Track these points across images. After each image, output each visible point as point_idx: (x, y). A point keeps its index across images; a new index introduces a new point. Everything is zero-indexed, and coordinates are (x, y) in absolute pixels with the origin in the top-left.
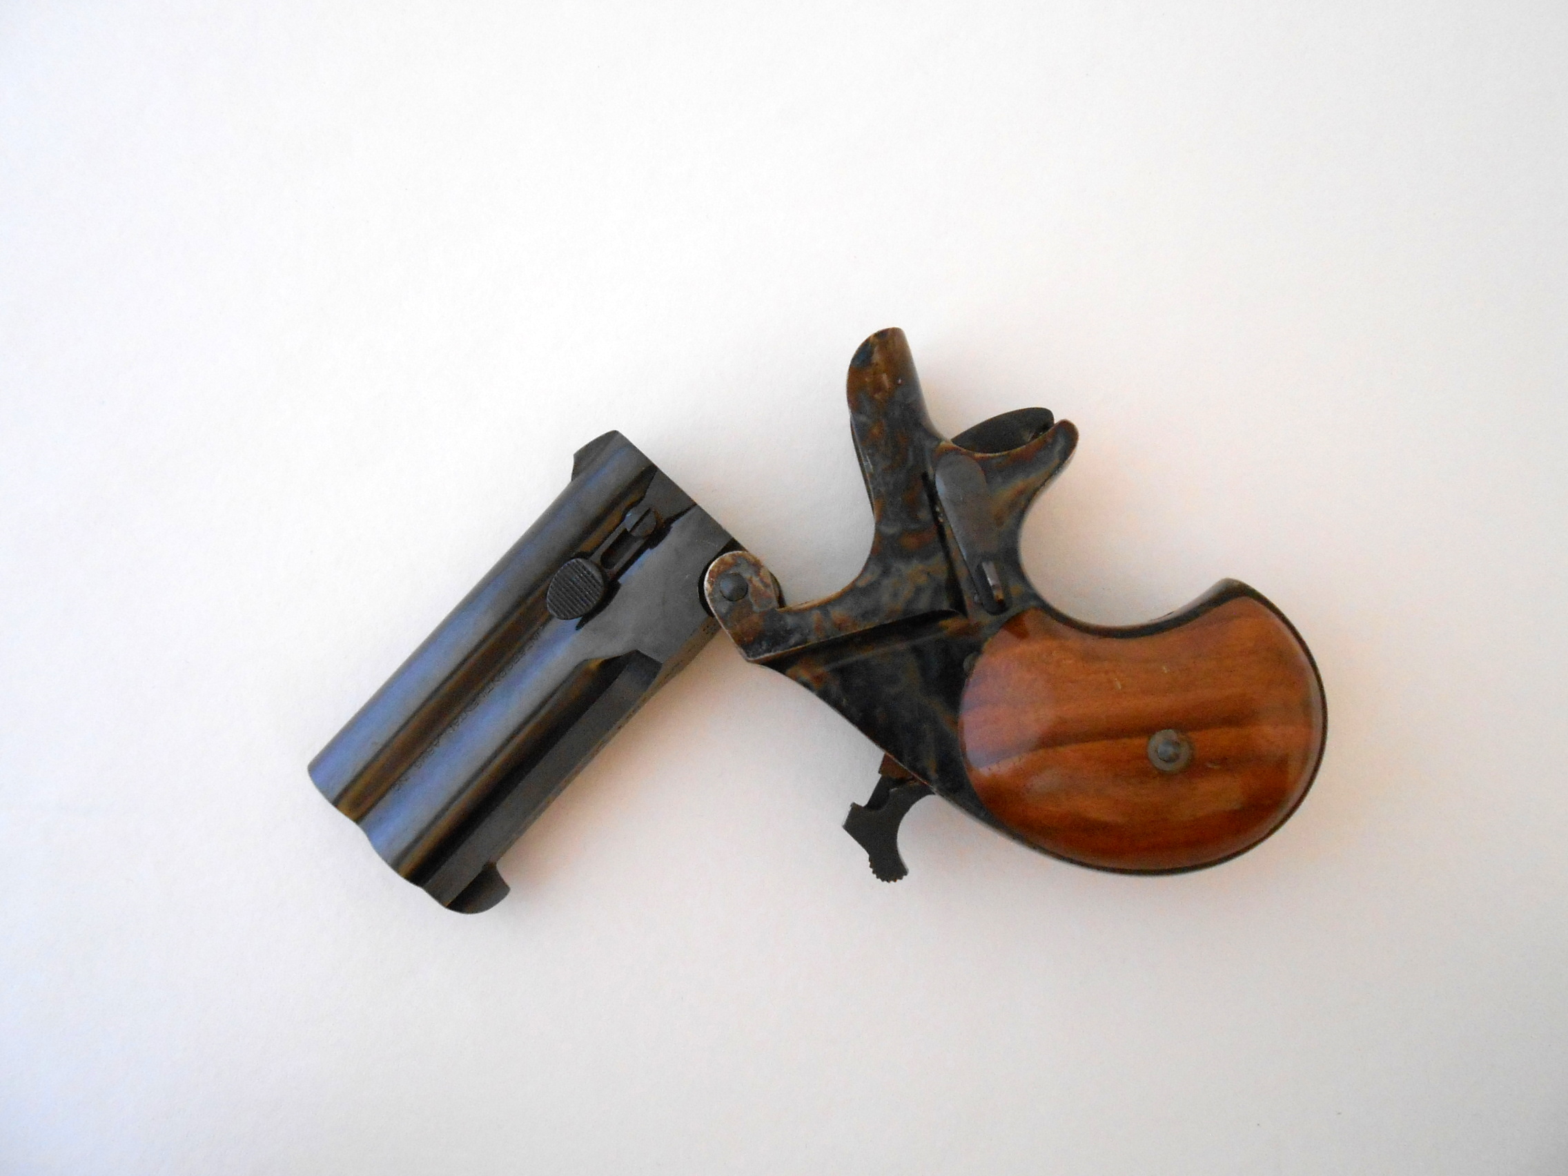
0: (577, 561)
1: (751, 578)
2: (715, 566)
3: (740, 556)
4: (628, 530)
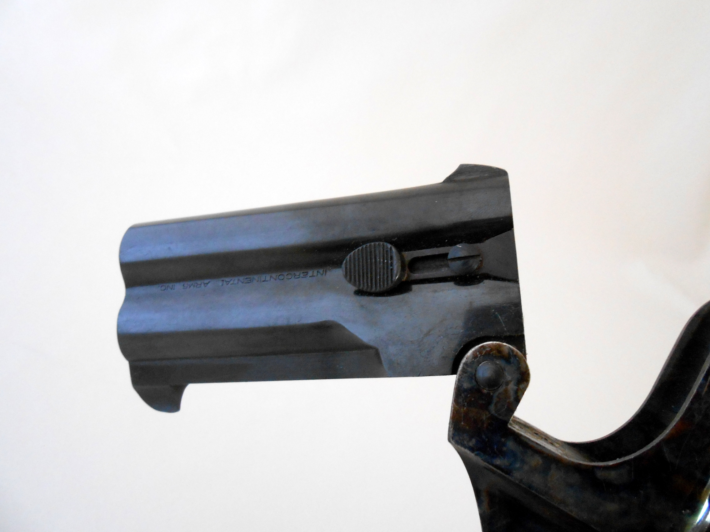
0: (391, 249)
1: (511, 381)
2: (489, 346)
3: (516, 356)
4: (449, 257)
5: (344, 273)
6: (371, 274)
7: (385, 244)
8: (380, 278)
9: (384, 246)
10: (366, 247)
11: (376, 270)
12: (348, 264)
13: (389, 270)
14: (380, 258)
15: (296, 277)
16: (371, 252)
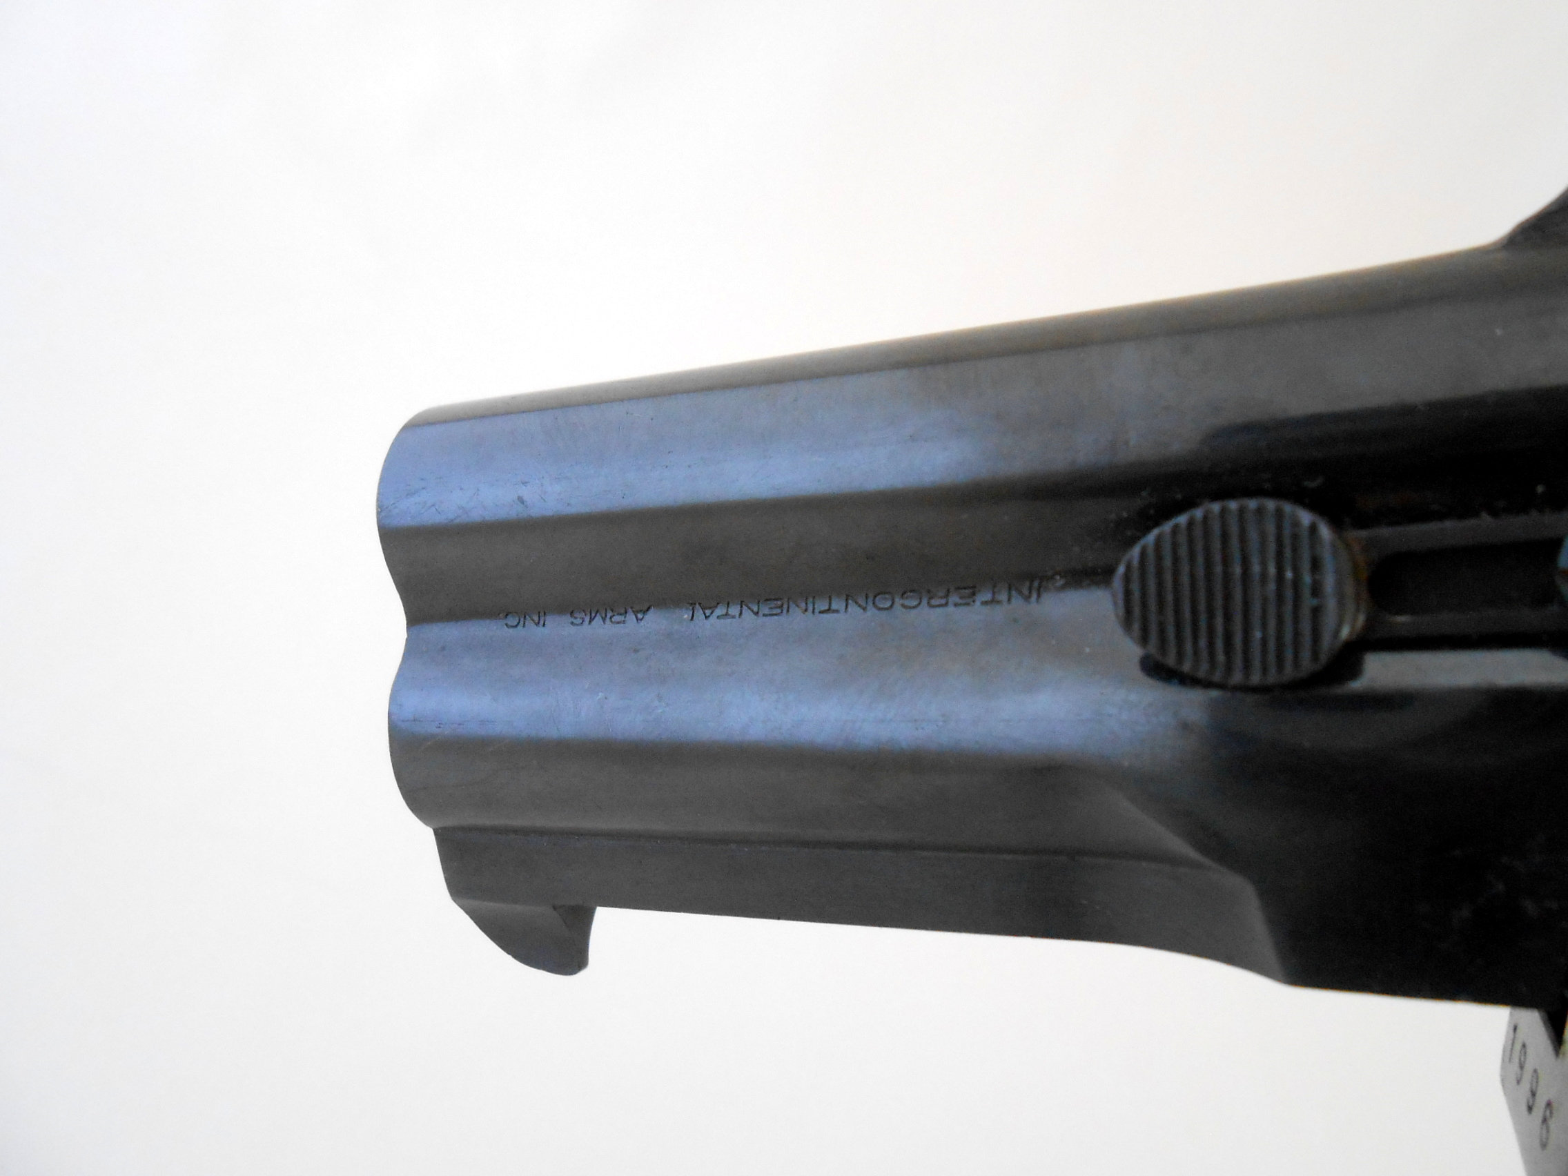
5: (1121, 611)
6: (1228, 617)
7: (1288, 508)
8: (1264, 641)
9: (1279, 514)
10: (1205, 518)
11: (1246, 604)
12: (1135, 575)
13: (1306, 613)
14: (1264, 564)
15: (934, 602)
16: (1225, 537)
